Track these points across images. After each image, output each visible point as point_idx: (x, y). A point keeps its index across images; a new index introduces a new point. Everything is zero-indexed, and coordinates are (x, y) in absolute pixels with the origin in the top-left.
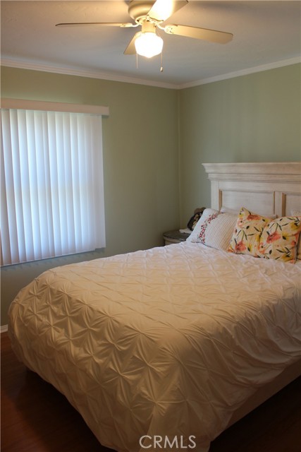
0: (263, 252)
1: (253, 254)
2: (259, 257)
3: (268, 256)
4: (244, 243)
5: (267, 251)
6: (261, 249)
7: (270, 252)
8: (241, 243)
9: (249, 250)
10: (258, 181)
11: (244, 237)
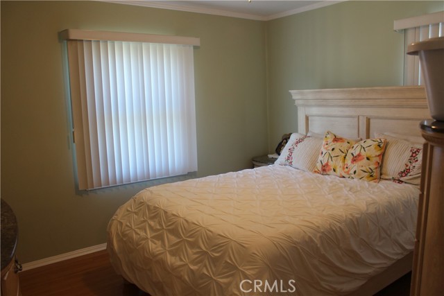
0: (348, 173)
1: (339, 174)
2: (344, 177)
3: (353, 176)
4: (329, 164)
5: (352, 172)
6: (346, 170)
7: (355, 172)
8: (327, 165)
9: (334, 170)
10: (342, 106)
11: (330, 159)
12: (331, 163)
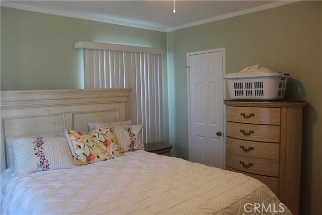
0: (108, 155)
1: (103, 159)
2: (106, 160)
3: (113, 156)
4: (92, 153)
5: (111, 153)
7: (113, 153)
8: (91, 155)
9: (98, 157)
11: (91, 149)
12: (93, 153)
